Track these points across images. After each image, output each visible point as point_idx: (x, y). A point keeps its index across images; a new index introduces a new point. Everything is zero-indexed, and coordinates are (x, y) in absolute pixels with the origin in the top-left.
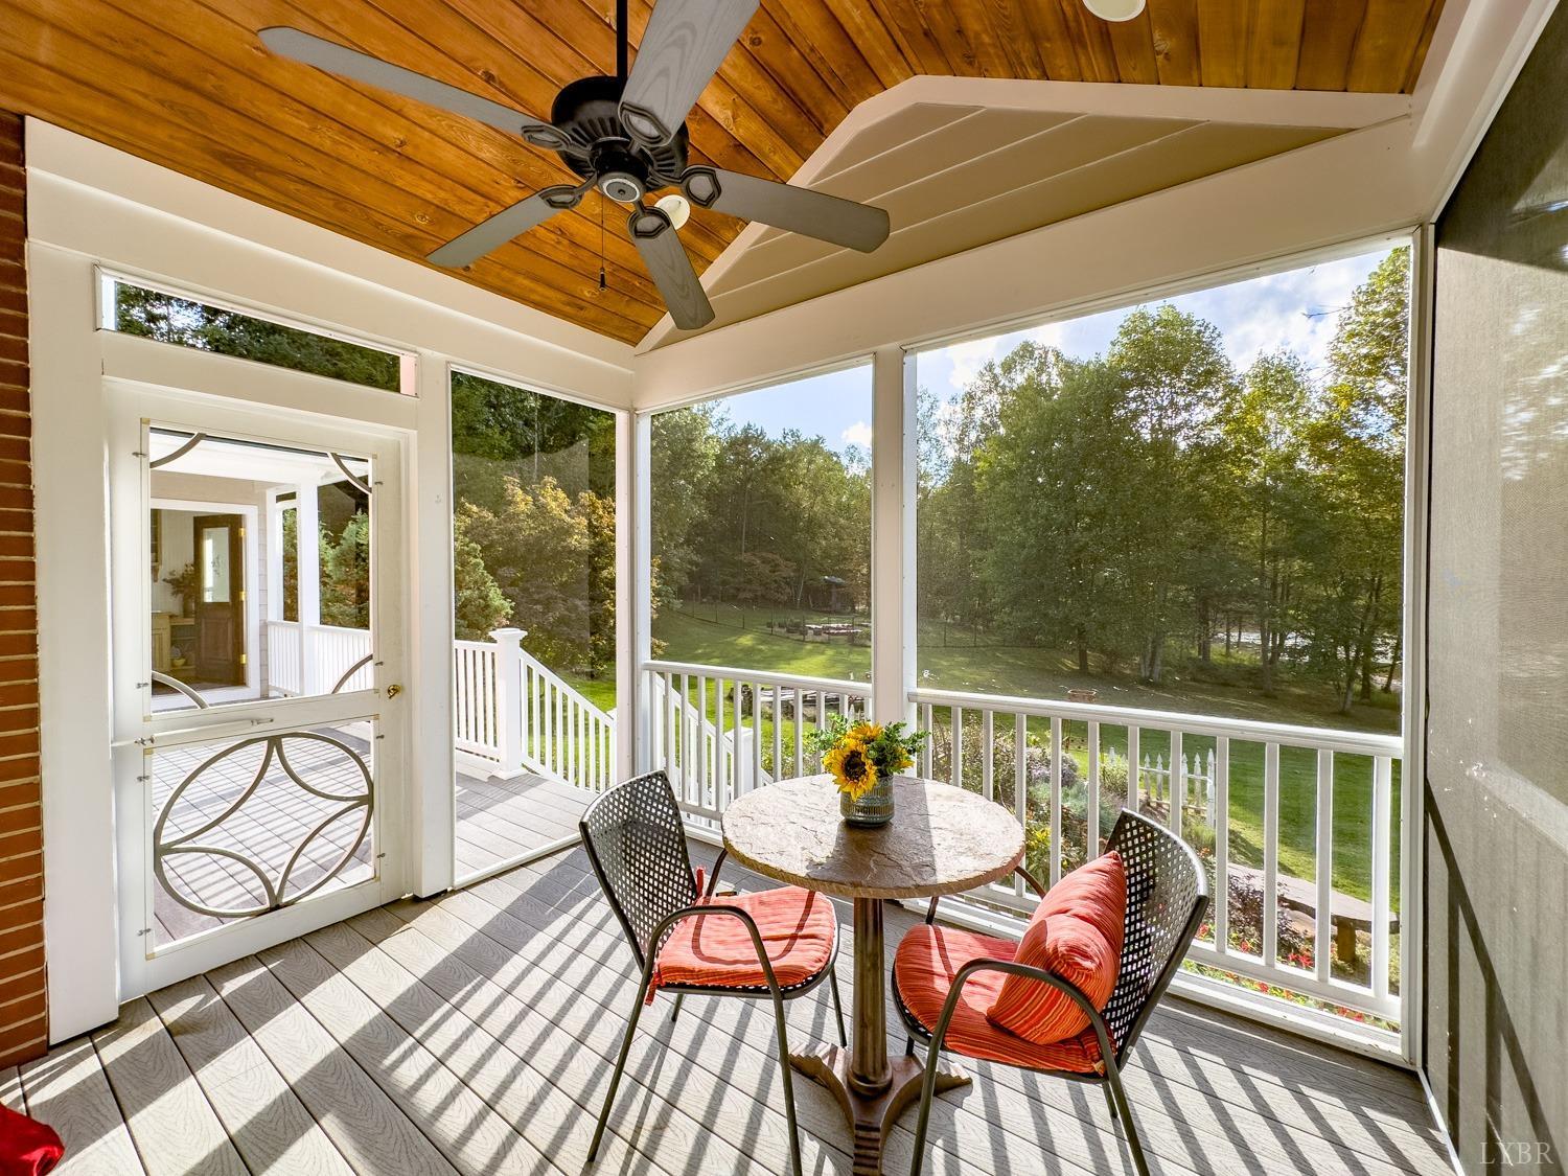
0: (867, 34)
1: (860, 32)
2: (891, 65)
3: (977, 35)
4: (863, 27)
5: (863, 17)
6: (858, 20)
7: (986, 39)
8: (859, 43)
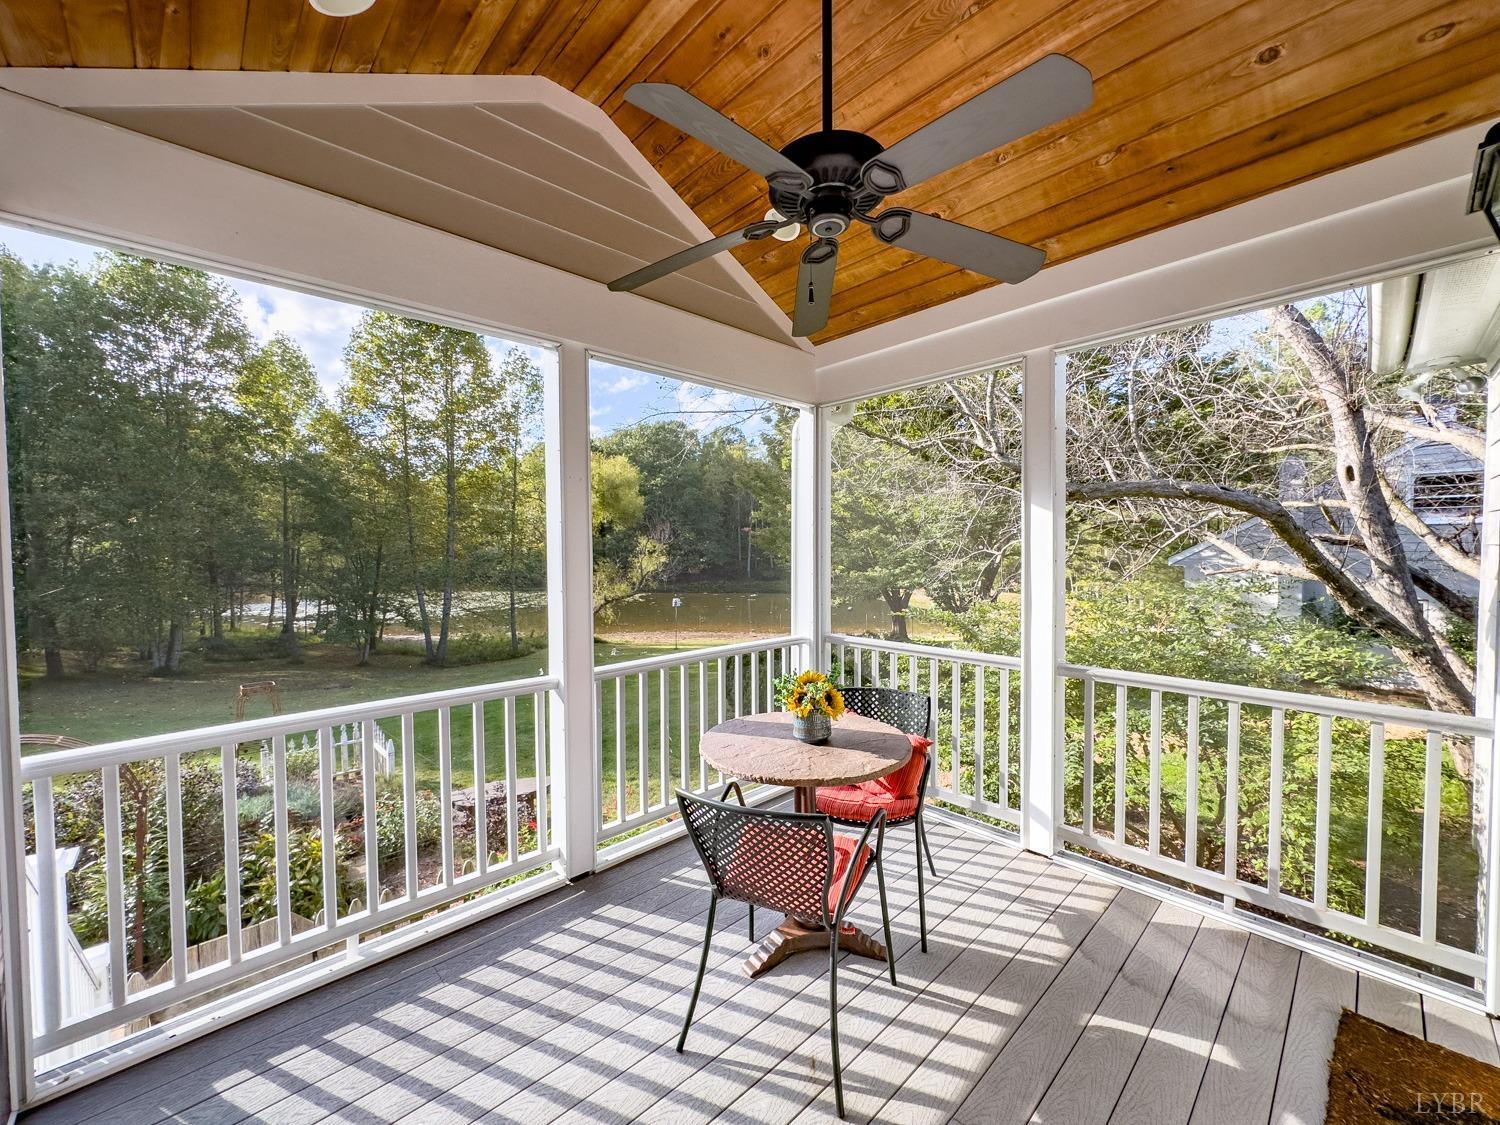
0: (621, 61)
1: (620, 54)
2: (600, 88)
3: (691, 152)
4: (625, 56)
5: (634, 53)
6: (631, 50)
7: (692, 160)
8: (609, 57)
